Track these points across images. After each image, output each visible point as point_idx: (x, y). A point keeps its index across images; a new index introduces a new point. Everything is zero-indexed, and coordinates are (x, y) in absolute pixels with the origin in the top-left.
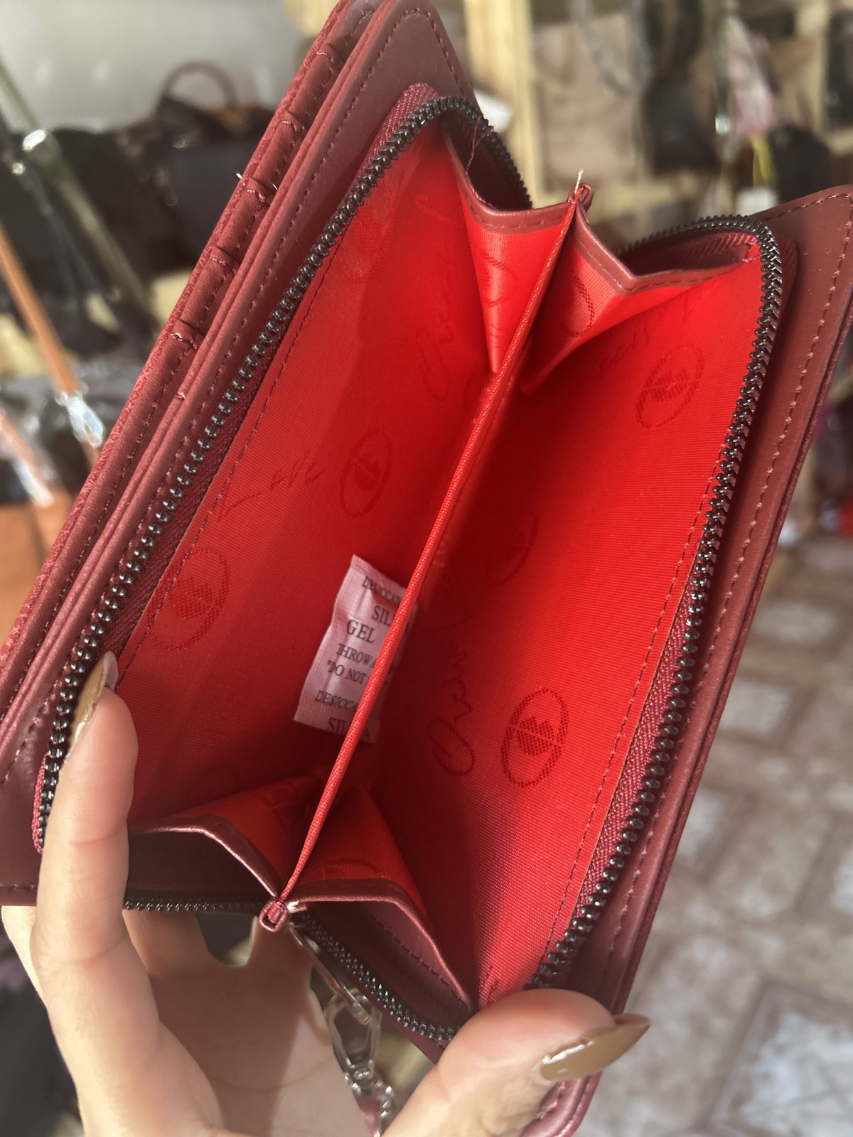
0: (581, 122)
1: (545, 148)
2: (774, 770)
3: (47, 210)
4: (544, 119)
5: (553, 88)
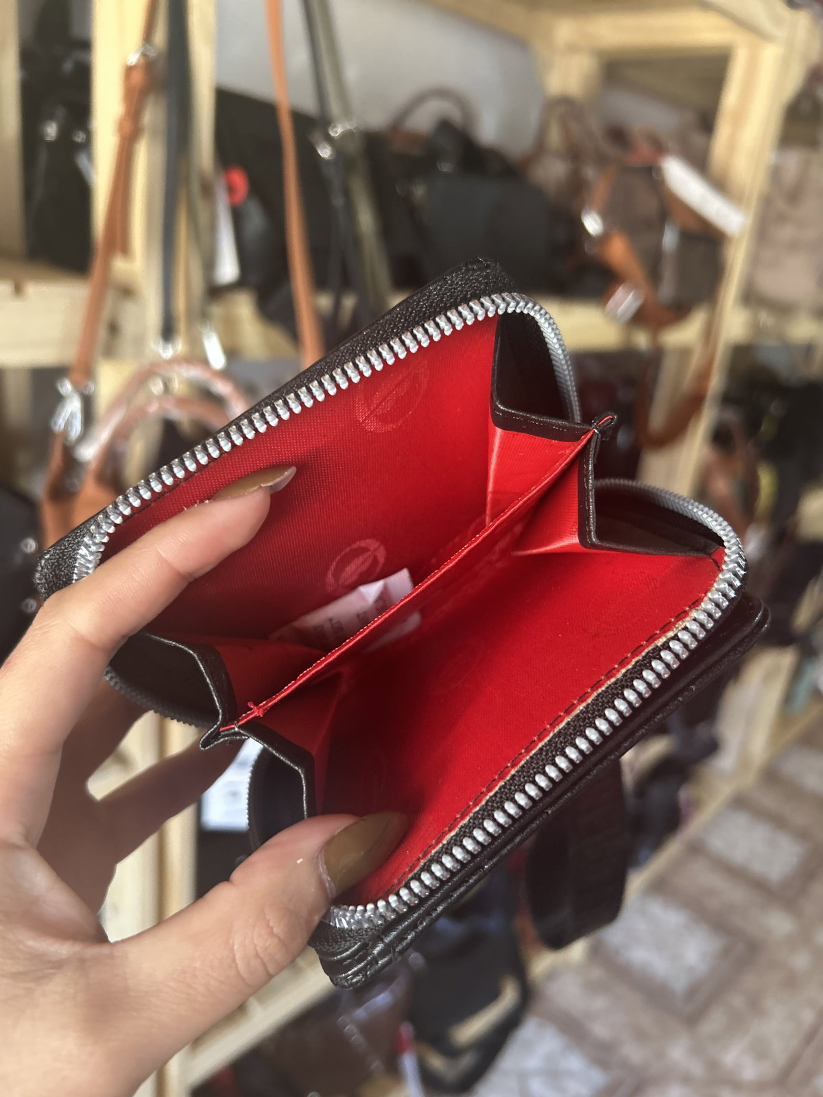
0: (793, 246)
1: (755, 260)
2: (779, 924)
3: (338, 201)
4: (762, 232)
5: (781, 205)
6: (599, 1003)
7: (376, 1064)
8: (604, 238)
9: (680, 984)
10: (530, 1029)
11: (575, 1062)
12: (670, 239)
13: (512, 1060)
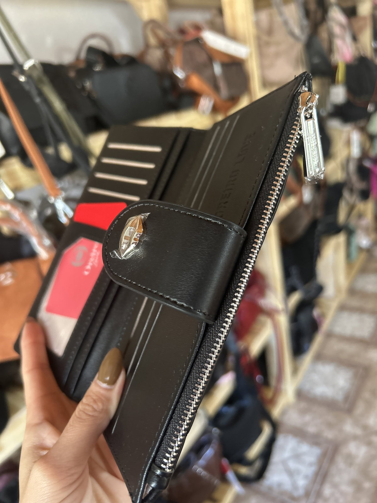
1: (262, 67)
3: (38, 100)
4: (261, 54)
5: (265, 38)
6: (308, 418)
7: (216, 481)
8: (187, 78)
9: (340, 397)
10: (281, 441)
11: (305, 448)
12: (217, 69)
13: (277, 457)
